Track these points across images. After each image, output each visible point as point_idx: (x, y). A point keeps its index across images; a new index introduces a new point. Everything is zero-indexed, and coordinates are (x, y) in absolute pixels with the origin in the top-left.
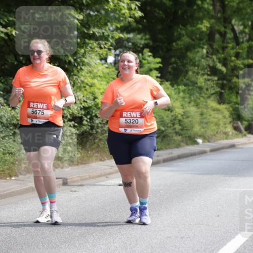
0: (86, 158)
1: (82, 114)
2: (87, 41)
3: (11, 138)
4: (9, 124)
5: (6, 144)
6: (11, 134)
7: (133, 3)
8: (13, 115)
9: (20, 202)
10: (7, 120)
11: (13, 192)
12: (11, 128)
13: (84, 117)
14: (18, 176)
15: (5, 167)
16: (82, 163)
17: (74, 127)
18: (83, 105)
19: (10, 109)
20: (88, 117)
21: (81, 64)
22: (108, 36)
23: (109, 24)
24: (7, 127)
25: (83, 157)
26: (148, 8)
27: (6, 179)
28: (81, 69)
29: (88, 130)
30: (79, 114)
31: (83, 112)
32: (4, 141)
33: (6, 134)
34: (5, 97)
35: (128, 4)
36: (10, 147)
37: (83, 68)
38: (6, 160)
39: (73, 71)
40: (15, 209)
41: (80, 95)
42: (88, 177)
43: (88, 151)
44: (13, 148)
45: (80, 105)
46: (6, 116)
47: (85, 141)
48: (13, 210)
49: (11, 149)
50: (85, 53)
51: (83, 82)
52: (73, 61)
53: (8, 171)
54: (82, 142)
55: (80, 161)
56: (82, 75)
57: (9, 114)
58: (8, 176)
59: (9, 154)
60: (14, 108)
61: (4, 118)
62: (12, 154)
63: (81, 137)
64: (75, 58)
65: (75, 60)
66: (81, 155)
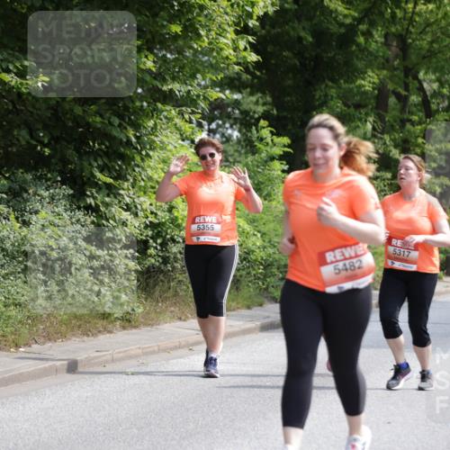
0: (153, 315)
1: (147, 236)
2: (159, 105)
3: (20, 277)
4: (17, 252)
5: (10, 288)
6: (19, 270)
7: (243, 39)
8: (25, 236)
9: (34, 393)
10: (13, 245)
11: (21, 374)
12: (20, 259)
13: (151, 241)
14: (30, 346)
15: (9, 330)
16: (146, 325)
18: (150, 219)
19: (19, 225)
20: (159, 241)
21: (148, 147)
22: (198, 96)
23: (199, 76)
24: (14, 258)
25: (148, 313)
26: (270, 49)
27: (9, 351)
28: (148, 155)
29: (157, 264)
30: (141, 235)
31: (150, 233)
32: (7, 282)
33: (11, 269)
34: (10, 204)
35: (233, 41)
36: (18, 293)
37: (151, 153)
38: (9, 317)
39: (133, 159)
40: (23, 405)
41: (145, 202)
42: (156, 348)
43: (158, 302)
44: (23, 296)
45: (144, 220)
46: (12, 237)
47: (151, 285)
48: (21, 408)
49: (19, 296)
50: (155, 127)
51: (150, 179)
52: (134, 140)
53: (13, 337)
54: (147, 285)
55: (142, 320)
56: (149, 166)
57: (17, 234)
58: (12, 345)
59: (16, 305)
60: (26, 224)
61: (7, 240)
62: (20, 306)
63: (145, 277)
64: (138, 134)
65: (137, 138)
66: (145, 309)
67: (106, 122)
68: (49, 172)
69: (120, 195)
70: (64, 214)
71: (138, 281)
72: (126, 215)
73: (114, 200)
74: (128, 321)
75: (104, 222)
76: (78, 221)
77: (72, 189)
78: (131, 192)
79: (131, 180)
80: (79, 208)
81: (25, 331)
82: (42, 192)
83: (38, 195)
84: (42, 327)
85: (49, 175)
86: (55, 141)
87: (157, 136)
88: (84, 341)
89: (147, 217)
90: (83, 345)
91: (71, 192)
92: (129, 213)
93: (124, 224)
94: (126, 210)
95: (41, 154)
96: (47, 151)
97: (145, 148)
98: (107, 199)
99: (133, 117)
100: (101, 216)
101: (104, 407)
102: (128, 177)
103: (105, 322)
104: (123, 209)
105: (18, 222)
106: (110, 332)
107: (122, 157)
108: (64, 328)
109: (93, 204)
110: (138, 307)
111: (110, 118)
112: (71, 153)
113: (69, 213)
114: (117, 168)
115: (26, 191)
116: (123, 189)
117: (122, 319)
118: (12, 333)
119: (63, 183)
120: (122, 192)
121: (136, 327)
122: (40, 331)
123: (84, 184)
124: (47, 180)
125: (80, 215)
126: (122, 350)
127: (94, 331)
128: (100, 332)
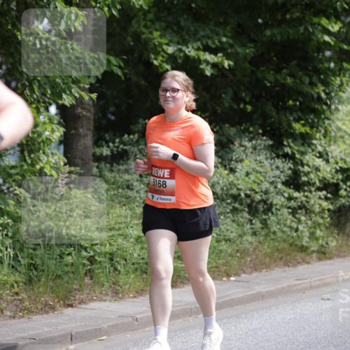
0: (345, 248)
1: (338, 179)
3: (229, 217)
4: (226, 195)
6: (228, 210)
8: (232, 181)
9: (244, 316)
10: (222, 189)
11: (233, 300)
12: (229, 201)
13: (341, 183)
14: (239, 276)
15: (221, 262)
16: (339, 256)
17: (326, 199)
18: (340, 165)
19: (226, 172)
20: (349, 184)
21: (337, 102)
24: (223, 200)
25: (341, 246)
27: (222, 280)
28: (337, 109)
29: (347, 204)
30: (333, 178)
31: (340, 177)
36: (227, 230)
37: (340, 107)
38: (221, 251)
39: (323, 112)
40: (235, 326)
41: (335, 150)
44: (232, 232)
45: (335, 166)
46: (221, 182)
47: (343, 222)
48: (233, 328)
49: (229, 233)
50: (342, 84)
51: (339, 129)
52: (323, 95)
53: (225, 268)
54: (339, 222)
55: (336, 252)
56: (338, 119)
57: (225, 180)
58: (224, 275)
59: (226, 241)
60: (232, 171)
61: (217, 186)
62: (230, 241)
63: (337, 215)
64: (327, 91)
65: (327, 94)
66: (338, 242)
67: (298, 81)
68: (252, 125)
69: (312, 144)
70: (265, 162)
71: (332, 219)
72: (319, 162)
73: (307, 148)
74: (323, 254)
75: (300, 168)
76: (277, 168)
77: (271, 139)
78: (323, 142)
79: (323, 131)
80: (278, 156)
81: (234, 262)
82: (246, 144)
83: (243, 146)
84: (249, 259)
85: (251, 129)
86: (256, 99)
87: (344, 92)
88: (285, 271)
89: (337, 163)
90: (284, 275)
91: (271, 143)
92: (321, 160)
93: (317, 169)
94: (319, 157)
95: (244, 110)
96: (249, 108)
97: (334, 103)
98: (302, 149)
99: (322, 77)
100: (297, 163)
101: (304, 328)
102: (320, 128)
103: (303, 255)
104: (316, 156)
105: (226, 169)
106: (308, 263)
107: (314, 111)
108: (267, 260)
109: (290, 152)
110: (332, 241)
111: (301, 77)
112: (270, 108)
113: (269, 161)
114: (310, 121)
115: (233, 143)
116: (316, 139)
117: (318, 252)
118: (224, 265)
119: (263, 135)
120: (314, 142)
121: (330, 259)
122: (247, 263)
123: (281, 135)
124: (250, 133)
125: (279, 162)
126: (318, 278)
127: (294, 262)
128: (299, 263)
